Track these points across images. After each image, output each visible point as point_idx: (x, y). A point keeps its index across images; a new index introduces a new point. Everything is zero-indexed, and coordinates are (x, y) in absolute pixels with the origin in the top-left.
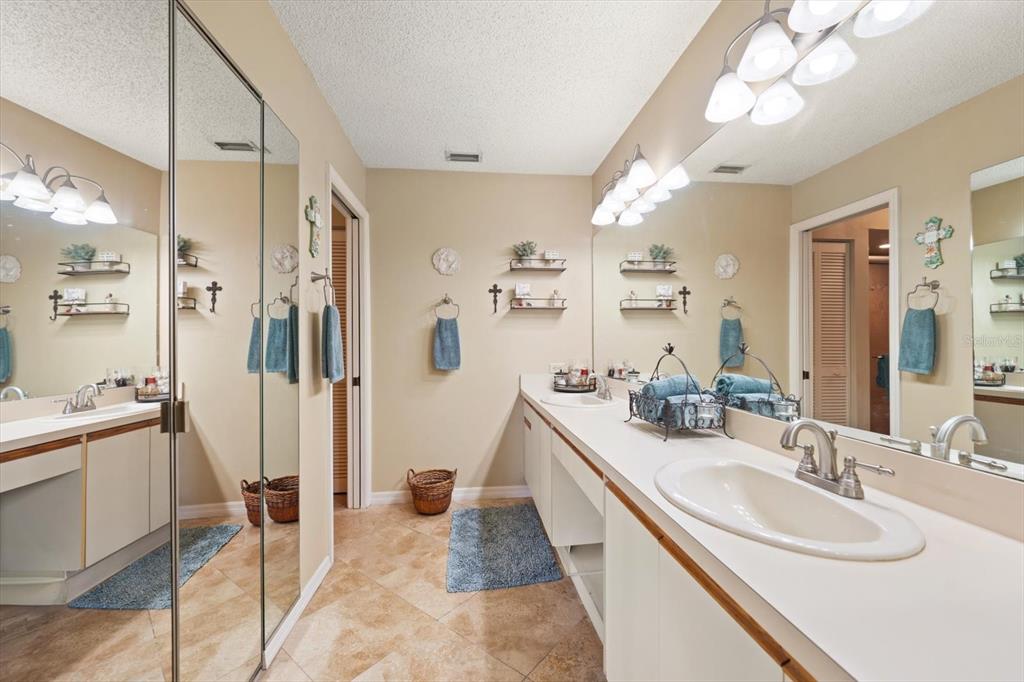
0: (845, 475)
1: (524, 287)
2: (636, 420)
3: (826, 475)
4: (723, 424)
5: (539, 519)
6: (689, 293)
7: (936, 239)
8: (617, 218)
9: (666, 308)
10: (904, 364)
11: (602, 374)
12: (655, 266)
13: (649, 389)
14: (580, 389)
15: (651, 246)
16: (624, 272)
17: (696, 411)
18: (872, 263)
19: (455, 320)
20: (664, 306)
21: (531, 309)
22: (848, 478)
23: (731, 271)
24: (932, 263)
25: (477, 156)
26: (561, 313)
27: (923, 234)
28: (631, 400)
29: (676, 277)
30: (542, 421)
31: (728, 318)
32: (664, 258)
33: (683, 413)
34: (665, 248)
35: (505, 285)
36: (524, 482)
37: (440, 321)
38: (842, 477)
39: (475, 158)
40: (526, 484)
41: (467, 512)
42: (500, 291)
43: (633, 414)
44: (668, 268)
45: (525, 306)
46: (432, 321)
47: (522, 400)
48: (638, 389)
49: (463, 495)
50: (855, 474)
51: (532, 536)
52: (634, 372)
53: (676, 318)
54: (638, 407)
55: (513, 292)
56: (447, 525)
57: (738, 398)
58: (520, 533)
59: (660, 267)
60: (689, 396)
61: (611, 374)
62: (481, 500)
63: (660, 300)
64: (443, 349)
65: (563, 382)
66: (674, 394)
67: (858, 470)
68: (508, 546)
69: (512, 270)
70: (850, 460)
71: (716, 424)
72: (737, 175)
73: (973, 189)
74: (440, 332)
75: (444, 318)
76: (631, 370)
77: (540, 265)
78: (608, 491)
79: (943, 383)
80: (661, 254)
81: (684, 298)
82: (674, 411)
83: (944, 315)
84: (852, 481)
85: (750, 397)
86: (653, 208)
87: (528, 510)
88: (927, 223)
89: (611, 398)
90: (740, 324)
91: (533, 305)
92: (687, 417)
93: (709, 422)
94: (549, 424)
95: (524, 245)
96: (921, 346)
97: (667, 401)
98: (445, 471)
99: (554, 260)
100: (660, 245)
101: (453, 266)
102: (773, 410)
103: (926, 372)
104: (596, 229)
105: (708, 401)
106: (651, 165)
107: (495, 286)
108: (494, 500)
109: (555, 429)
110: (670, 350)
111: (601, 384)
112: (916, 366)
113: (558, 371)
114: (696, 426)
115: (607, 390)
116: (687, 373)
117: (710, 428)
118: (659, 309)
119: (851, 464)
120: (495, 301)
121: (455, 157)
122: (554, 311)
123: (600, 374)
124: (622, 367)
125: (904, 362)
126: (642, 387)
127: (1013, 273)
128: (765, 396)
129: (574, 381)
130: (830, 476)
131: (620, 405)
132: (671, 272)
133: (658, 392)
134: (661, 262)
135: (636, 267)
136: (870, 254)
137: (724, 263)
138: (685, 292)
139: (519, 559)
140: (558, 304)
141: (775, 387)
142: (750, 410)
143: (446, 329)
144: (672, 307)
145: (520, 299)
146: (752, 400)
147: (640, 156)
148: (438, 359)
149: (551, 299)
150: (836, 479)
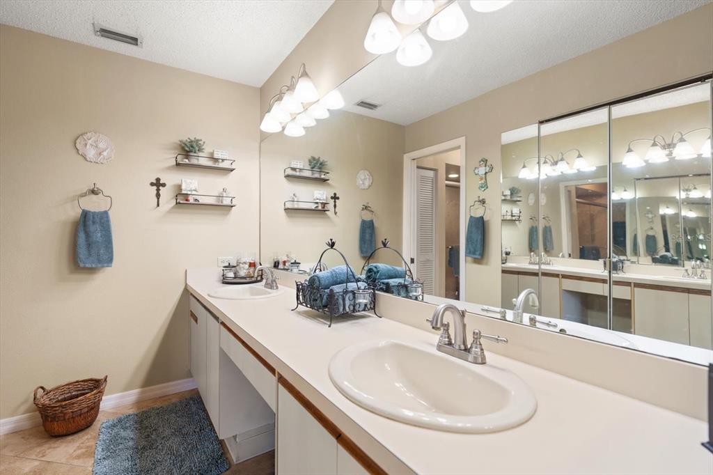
0: (474, 345)
1: (192, 183)
2: (302, 308)
3: (459, 346)
4: (373, 306)
5: (205, 410)
6: (338, 198)
7: (484, 173)
8: (284, 128)
9: (320, 211)
10: (468, 253)
11: (268, 266)
12: (313, 174)
13: (314, 280)
14: (248, 280)
15: (310, 157)
16: (287, 176)
17: (354, 297)
18: (447, 186)
19: (106, 213)
20: (320, 208)
21: (198, 205)
22: (476, 348)
23: (367, 183)
24: (482, 187)
25: (136, 40)
26: (230, 210)
27: (478, 168)
28: (298, 290)
29: (329, 185)
30: (209, 315)
31: (365, 219)
32: (320, 168)
33: (344, 300)
34: (321, 160)
35: (171, 179)
36: (189, 375)
37: (85, 214)
38: (471, 347)
39: (134, 41)
40: (191, 376)
41: (120, 421)
42: (164, 185)
43: (299, 303)
44: (323, 176)
45: (191, 201)
46: (74, 213)
47: (188, 294)
48: (304, 279)
49: (114, 402)
50: (480, 344)
51: (198, 430)
52: (295, 263)
53: (329, 217)
54: (304, 296)
55: (179, 187)
56: (92, 443)
57: (383, 283)
58: (184, 431)
59: (317, 175)
60: (349, 284)
61: (276, 265)
62: (138, 403)
63: (317, 203)
64: (89, 246)
65: (231, 275)
66: (336, 283)
67: (482, 340)
68: (170, 448)
69: (178, 165)
70: (477, 333)
71: (369, 306)
72: (373, 111)
73: (503, 143)
74: (85, 225)
75: (92, 210)
76: (293, 261)
77: (210, 163)
78: (281, 387)
79: (487, 264)
80: (317, 165)
81: (335, 202)
82: (338, 299)
83: (488, 221)
84: (478, 350)
85: (393, 282)
86: (313, 123)
87: (194, 404)
88: (480, 162)
89: (277, 288)
90: (373, 223)
91: (201, 202)
92: (347, 303)
93: (363, 306)
94: (216, 318)
95: (192, 141)
96: (477, 240)
97: (332, 290)
98: (91, 380)
99: (223, 160)
100: (317, 157)
101: (105, 154)
102: (407, 291)
103: (479, 257)
104: (264, 137)
105: (363, 288)
106: (314, 84)
107: (158, 180)
108: (156, 399)
109: (223, 324)
110: (332, 245)
111: (267, 274)
112: (474, 253)
113: (227, 264)
114: (354, 310)
115: (274, 281)
116: (347, 265)
117: (364, 310)
118: (315, 211)
119: (477, 336)
120: (158, 195)
121: (106, 33)
122: (221, 208)
123: (267, 265)
124: (286, 259)
125: (468, 251)
126: (308, 278)
127: (509, 198)
128: (401, 281)
129: (242, 273)
130: (463, 347)
131: (287, 293)
132: (325, 180)
133: (323, 282)
134: (317, 172)
135: (298, 174)
136: (446, 180)
137: (363, 178)
138: (335, 198)
139: (183, 460)
140: (227, 202)
141: (408, 273)
142: (392, 293)
143: (94, 223)
144: (326, 209)
145: (187, 194)
146: (393, 284)
147: (305, 74)
148: (81, 256)
149: (220, 197)
150: (467, 350)
